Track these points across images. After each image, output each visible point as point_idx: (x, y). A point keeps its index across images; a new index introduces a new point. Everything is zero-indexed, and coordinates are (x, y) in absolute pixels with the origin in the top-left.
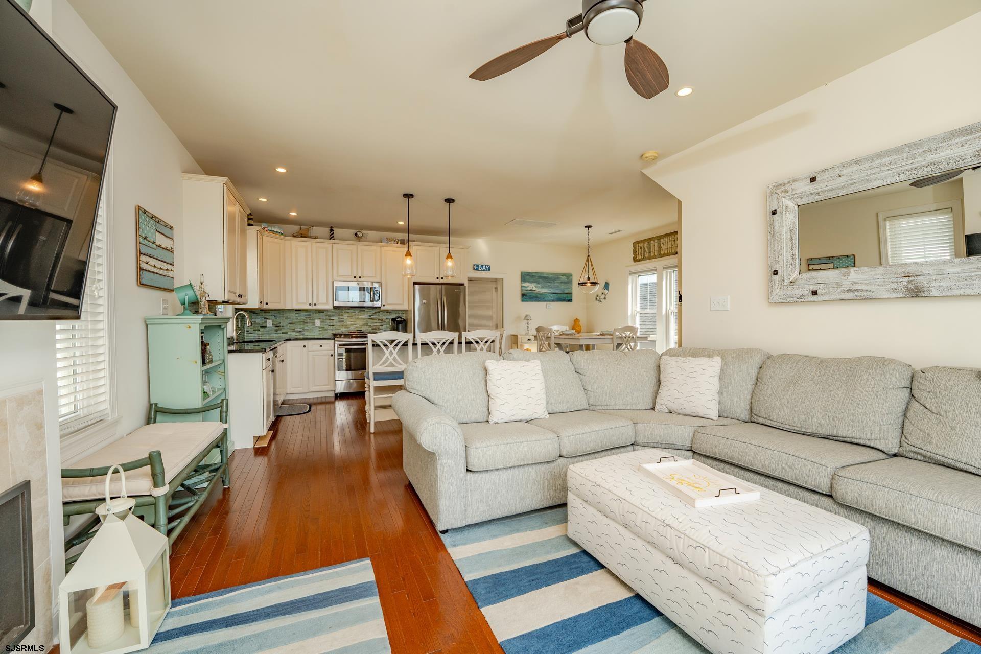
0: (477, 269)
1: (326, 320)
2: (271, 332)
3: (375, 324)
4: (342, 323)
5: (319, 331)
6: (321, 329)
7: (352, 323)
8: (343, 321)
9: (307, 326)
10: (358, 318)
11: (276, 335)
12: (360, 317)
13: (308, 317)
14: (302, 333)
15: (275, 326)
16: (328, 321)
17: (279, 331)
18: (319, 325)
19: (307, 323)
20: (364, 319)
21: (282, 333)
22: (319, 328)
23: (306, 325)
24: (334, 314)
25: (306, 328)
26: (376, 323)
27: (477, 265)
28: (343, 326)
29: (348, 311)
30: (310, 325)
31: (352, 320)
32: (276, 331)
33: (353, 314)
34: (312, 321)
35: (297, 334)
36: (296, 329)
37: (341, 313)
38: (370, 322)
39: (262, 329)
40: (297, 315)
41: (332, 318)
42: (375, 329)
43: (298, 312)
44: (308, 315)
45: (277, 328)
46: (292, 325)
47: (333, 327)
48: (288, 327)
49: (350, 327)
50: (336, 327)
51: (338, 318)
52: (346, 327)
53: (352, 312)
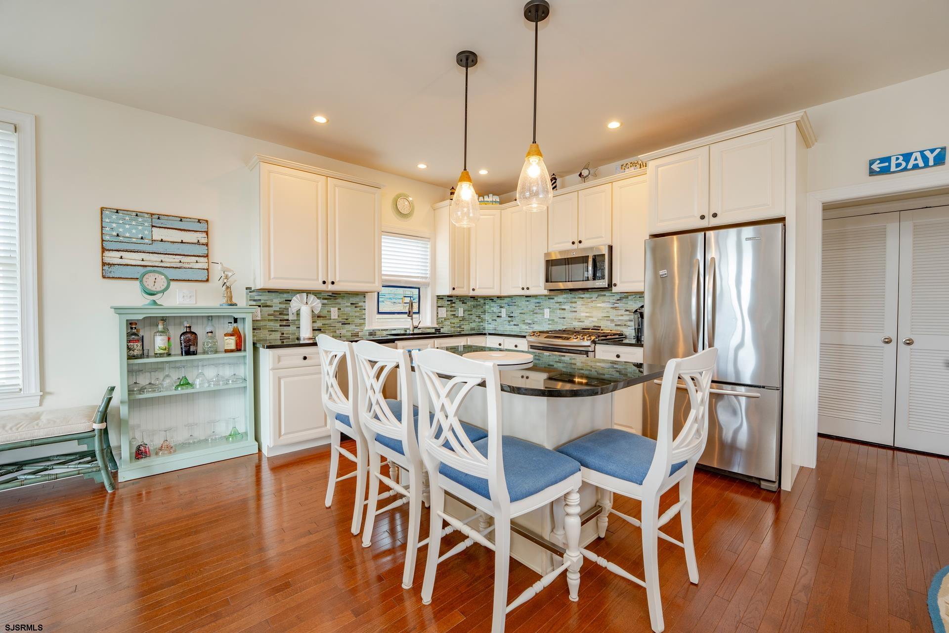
0: (885, 171)
1: (556, 309)
2: (505, 323)
3: (621, 318)
4: (574, 314)
5: (549, 324)
6: (550, 322)
7: (587, 314)
8: (576, 312)
9: (536, 317)
10: (597, 307)
11: (509, 327)
12: (599, 305)
13: (537, 305)
14: (532, 326)
15: (509, 317)
16: (559, 311)
17: (511, 323)
18: (548, 317)
19: (537, 313)
20: (604, 308)
21: (514, 325)
22: (549, 320)
23: (535, 315)
24: (565, 301)
25: (535, 320)
26: (622, 315)
27: (888, 159)
28: (575, 319)
29: (583, 296)
30: (539, 316)
31: (588, 310)
32: (509, 322)
33: (589, 300)
34: (541, 311)
35: (527, 327)
36: (526, 321)
37: (574, 300)
38: (613, 314)
39: (498, 319)
40: (527, 303)
41: (563, 307)
42: (619, 325)
43: (528, 299)
44: (538, 303)
45: (510, 319)
46: (522, 315)
47: (564, 320)
48: (519, 318)
49: (585, 321)
50: (568, 320)
51: (570, 307)
52: (580, 320)
53: (587, 298)
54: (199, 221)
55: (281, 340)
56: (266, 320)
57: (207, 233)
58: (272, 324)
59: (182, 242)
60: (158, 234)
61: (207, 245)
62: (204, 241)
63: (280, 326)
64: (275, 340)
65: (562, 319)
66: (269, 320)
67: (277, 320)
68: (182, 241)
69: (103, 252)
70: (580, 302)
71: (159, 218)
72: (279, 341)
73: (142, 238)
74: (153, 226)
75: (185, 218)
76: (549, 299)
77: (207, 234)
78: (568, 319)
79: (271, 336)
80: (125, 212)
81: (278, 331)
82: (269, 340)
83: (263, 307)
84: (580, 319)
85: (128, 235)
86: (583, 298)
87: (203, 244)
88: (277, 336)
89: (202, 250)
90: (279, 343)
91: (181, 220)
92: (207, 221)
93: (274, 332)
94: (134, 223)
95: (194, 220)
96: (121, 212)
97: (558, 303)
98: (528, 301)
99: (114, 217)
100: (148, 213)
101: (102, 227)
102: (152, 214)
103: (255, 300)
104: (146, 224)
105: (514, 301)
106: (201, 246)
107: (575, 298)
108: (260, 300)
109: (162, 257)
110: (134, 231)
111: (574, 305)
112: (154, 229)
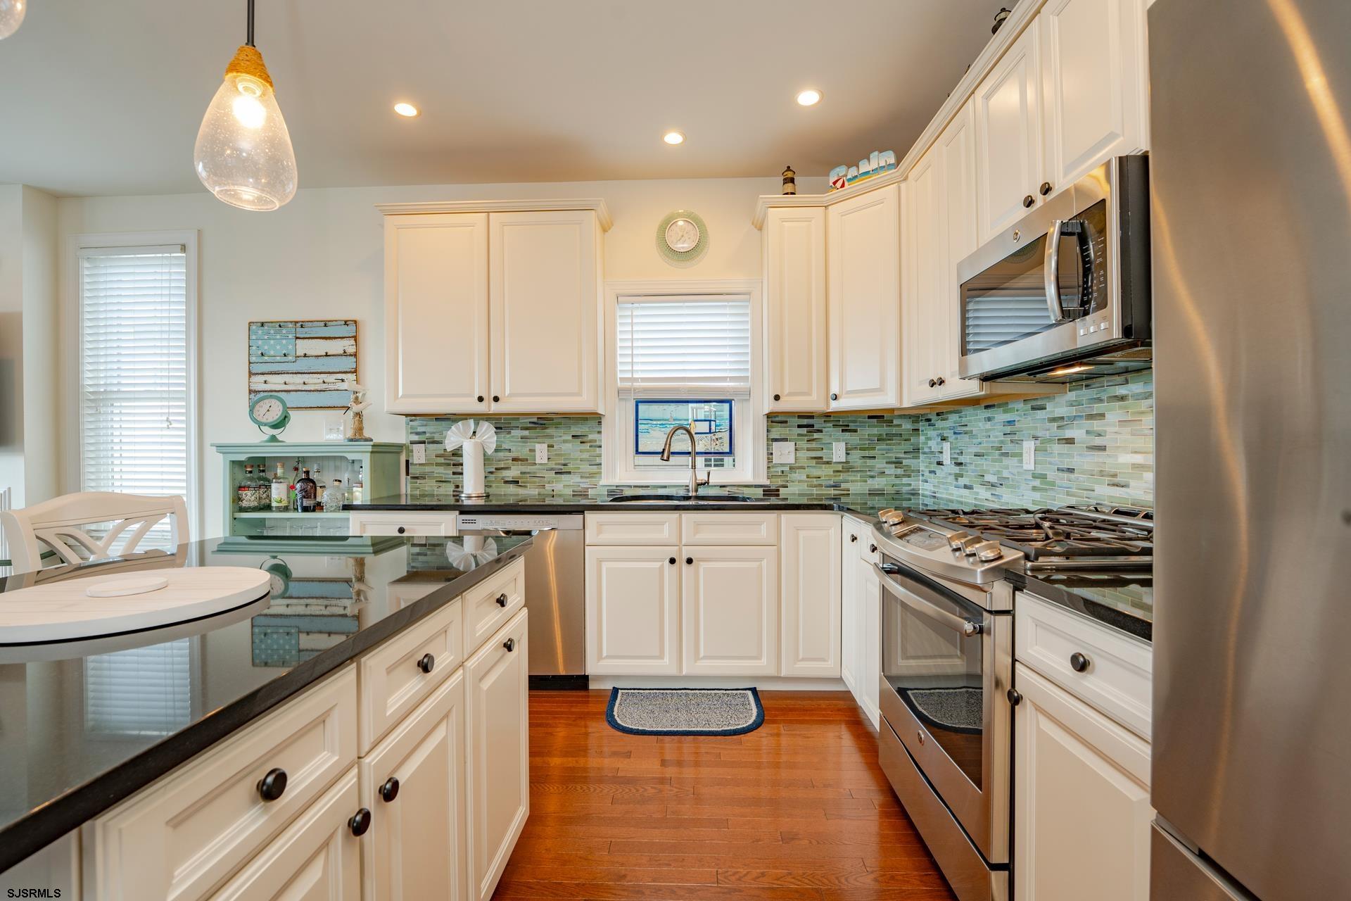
1: (1050, 441)
4: (1098, 457)
5: (1034, 489)
6: (1037, 483)
8: (1103, 448)
9: (1007, 468)
13: (1008, 429)
14: (998, 491)
15: (956, 464)
16: (1057, 448)
18: (1032, 467)
19: (1007, 454)
22: (1035, 476)
23: (1006, 461)
24: (1073, 411)
25: (1005, 474)
28: (1102, 473)
29: (1121, 391)
30: (1011, 462)
34: (1017, 449)
37: (1098, 407)
40: (988, 426)
41: (1068, 434)
43: (989, 413)
45: (957, 469)
46: (979, 460)
47: (1072, 476)
48: (973, 467)
49: (1132, 483)
50: (1082, 477)
51: (1088, 432)
52: (1116, 480)
53: (1138, 397)
54: (346, 323)
55: (454, 496)
56: (432, 464)
57: (355, 338)
58: (441, 470)
59: (327, 355)
60: (303, 347)
61: (355, 355)
62: (352, 350)
63: (454, 473)
64: (447, 495)
65: (1066, 475)
66: (438, 464)
67: (449, 465)
68: (327, 353)
69: (250, 376)
70: (1114, 414)
71: (302, 326)
72: (452, 498)
73: (285, 355)
74: (297, 338)
75: (330, 321)
76: (1033, 408)
77: (356, 340)
78: (1083, 472)
79: (441, 489)
80: (270, 324)
81: (450, 482)
82: (437, 495)
83: (429, 443)
84: (1115, 476)
85: (272, 353)
86: (1123, 398)
87: (351, 355)
88: (449, 489)
89: (349, 363)
90: (452, 501)
91: (325, 325)
92: (355, 322)
93: (444, 484)
94: (278, 337)
95: (340, 323)
96: (266, 324)
97: (1053, 420)
98: (989, 419)
99: (260, 332)
100: (291, 322)
101: (250, 346)
102: (296, 322)
103: (417, 433)
104: (290, 336)
105: (964, 420)
106: (348, 358)
107: (1100, 400)
108: (425, 433)
109: (306, 378)
110: (278, 347)
111: (1096, 425)
112: (298, 341)
